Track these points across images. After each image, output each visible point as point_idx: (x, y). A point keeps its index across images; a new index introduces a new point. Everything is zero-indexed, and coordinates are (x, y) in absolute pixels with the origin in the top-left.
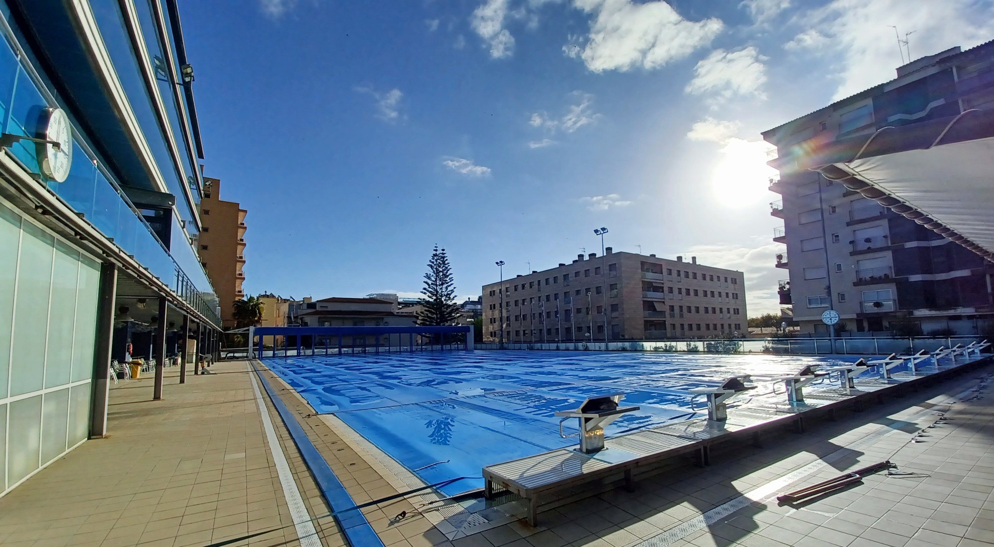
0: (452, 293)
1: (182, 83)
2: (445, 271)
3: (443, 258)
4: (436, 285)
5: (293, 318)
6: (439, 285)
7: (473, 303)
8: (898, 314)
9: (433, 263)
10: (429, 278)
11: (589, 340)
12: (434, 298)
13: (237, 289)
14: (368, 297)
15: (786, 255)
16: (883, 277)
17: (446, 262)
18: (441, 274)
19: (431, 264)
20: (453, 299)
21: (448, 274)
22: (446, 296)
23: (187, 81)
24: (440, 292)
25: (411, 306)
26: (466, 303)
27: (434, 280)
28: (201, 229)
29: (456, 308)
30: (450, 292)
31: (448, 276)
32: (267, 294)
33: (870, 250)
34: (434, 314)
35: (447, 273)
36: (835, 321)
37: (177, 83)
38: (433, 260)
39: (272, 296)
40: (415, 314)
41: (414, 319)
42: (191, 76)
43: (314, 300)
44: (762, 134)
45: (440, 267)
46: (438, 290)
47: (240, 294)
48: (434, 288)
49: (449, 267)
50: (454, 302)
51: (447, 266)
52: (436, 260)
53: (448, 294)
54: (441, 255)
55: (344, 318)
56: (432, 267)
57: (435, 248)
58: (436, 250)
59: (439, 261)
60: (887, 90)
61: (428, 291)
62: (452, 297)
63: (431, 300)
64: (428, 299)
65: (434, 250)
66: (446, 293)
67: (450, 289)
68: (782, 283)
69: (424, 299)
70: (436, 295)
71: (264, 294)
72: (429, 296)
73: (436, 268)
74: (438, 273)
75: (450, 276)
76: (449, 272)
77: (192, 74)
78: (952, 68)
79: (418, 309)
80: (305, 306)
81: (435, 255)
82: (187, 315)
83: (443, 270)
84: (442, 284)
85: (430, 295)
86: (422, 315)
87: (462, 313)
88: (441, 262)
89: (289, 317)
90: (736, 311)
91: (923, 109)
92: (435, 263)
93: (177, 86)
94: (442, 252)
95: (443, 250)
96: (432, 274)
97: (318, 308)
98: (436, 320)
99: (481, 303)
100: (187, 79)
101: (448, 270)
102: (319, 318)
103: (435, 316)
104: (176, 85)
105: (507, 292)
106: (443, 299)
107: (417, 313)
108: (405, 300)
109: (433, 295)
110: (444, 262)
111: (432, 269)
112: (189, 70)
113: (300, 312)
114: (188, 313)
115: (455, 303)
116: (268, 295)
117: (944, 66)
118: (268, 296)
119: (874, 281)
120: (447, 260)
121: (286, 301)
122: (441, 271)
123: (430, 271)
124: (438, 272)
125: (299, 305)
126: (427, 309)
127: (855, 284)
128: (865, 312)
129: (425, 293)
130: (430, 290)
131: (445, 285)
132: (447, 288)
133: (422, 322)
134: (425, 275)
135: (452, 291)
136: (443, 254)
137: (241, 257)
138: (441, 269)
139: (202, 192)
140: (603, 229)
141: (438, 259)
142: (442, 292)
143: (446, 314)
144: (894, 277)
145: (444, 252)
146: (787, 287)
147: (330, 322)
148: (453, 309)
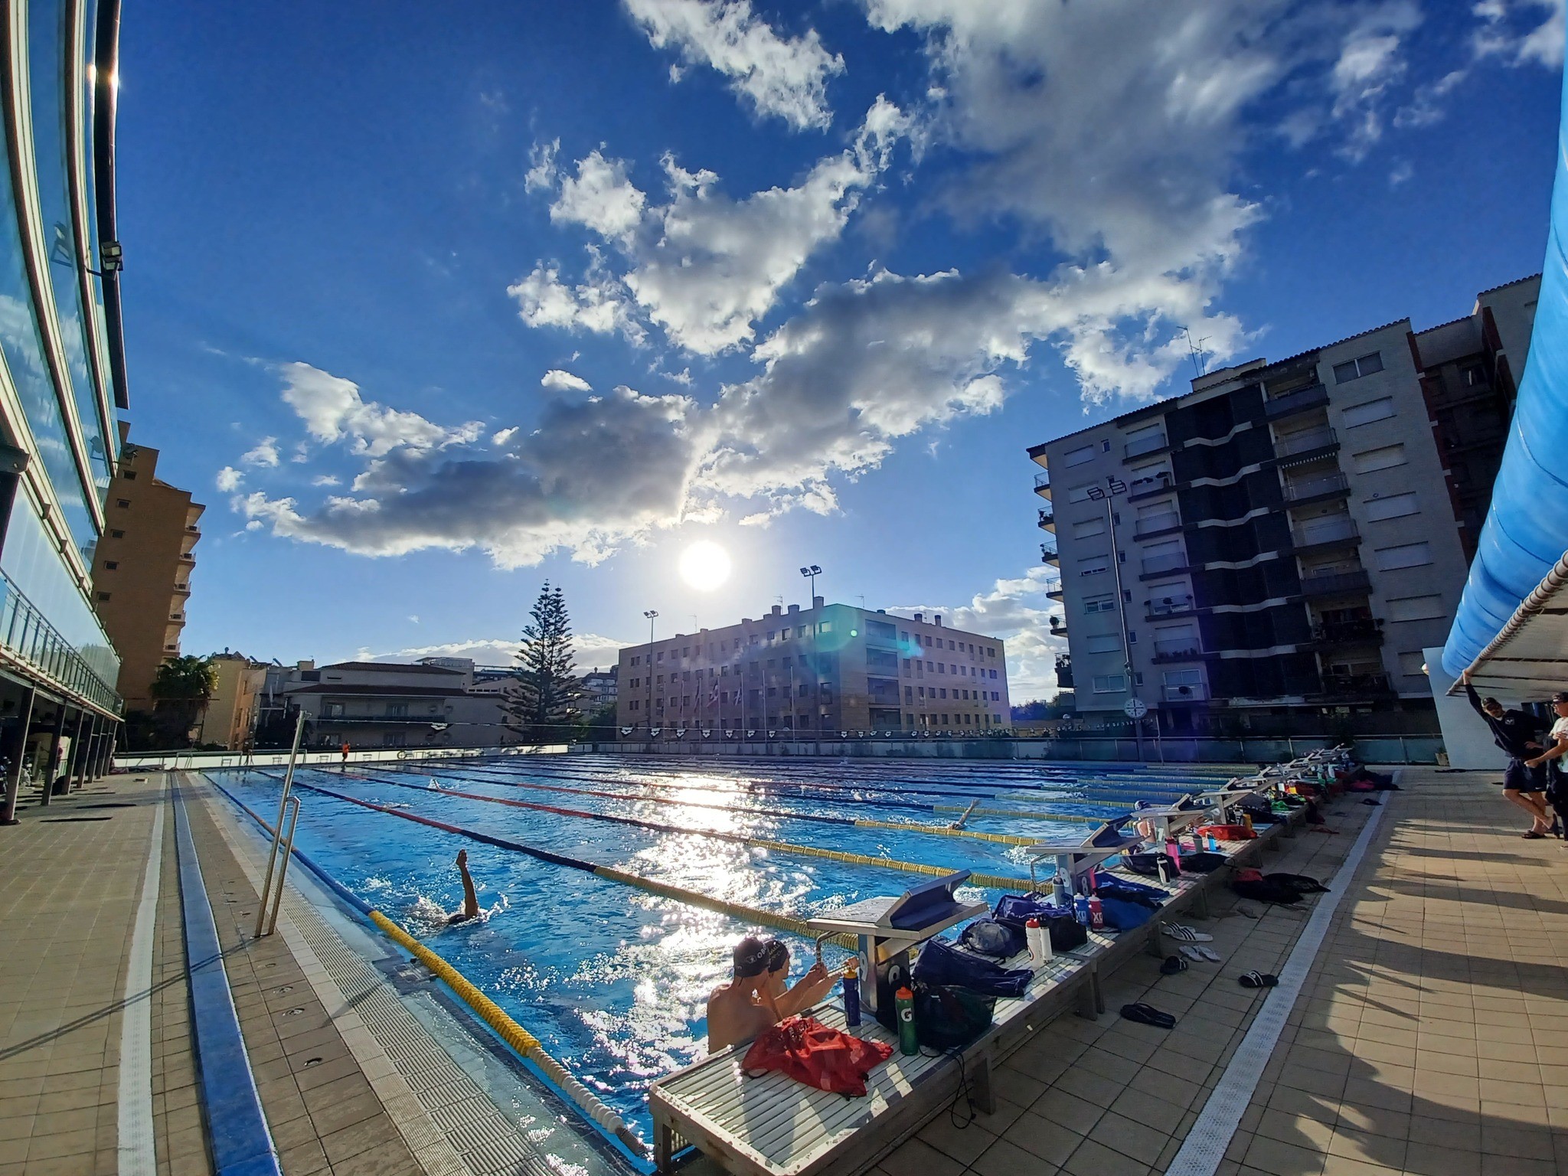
0: (568, 659)
1: (100, 272)
2: (560, 624)
3: (558, 602)
4: (543, 646)
5: (271, 697)
6: (548, 646)
7: (602, 676)
8: (1210, 704)
9: (539, 609)
10: (531, 634)
11: (789, 739)
12: (538, 666)
13: (166, 643)
14: (421, 663)
15: (1064, 617)
16: (1189, 652)
17: (562, 609)
18: (552, 627)
19: (535, 610)
20: (570, 670)
21: (563, 629)
22: (558, 664)
23: (108, 268)
24: (549, 656)
25: (496, 679)
26: (590, 677)
27: (540, 637)
28: (102, 531)
29: (574, 684)
30: (565, 658)
31: (564, 631)
32: (229, 652)
33: (1171, 616)
34: (536, 692)
35: (562, 626)
36: (1141, 713)
37: (89, 271)
38: (539, 606)
39: (238, 657)
40: (502, 693)
41: (500, 702)
42: (117, 262)
43: (317, 666)
44: (1028, 450)
45: (551, 616)
46: (546, 654)
47: (171, 651)
48: (539, 651)
49: (566, 618)
50: (570, 674)
51: (562, 615)
52: (545, 606)
53: (562, 661)
54: (554, 597)
55: (370, 699)
56: (537, 616)
57: (545, 587)
58: (547, 590)
59: (550, 607)
60: (1181, 405)
61: (528, 655)
62: (568, 665)
63: (532, 670)
64: (527, 668)
65: (543, 589)
66: (558, 659)
67: (566, 652)
68: (1060, 656)
69: (519, 668)
70: (541, 663)
71: (224, 652)
72: (528, 664)
73: (544, 619)
74: (548, 626)
75: (567, 633)
76: (566, 626)
77: (122, 258)
78: (1259, 384)
79: (509, 684)
80: (297, 677)
81: (543, 597)
82: (32, 687)
83: (556, 622)
84: (553, 644)
85: (531, 661)
86: (515, 694)
87: (585, 693)
88: (554, 609)
89: (265, 695)
90: (995, 696)
91: (1226, 434)
92: (543, 610)
93: (88, 277)
94: (556, 592)
95: (558, 590)
96: (536, 627)
97: (324, 680)
98: (539, 703)
99: (616, 675)
100: (109, 266)
101: (565, 622)
102: (323, 697)
103: (537, 696)
104: (87, 274)
105: (659, 659)
106: (552, 669)
107: (505, 692)
108: (486, 669)
109: (537, 661)
110: (558, 610)
111: (538, 619)
112: (115, 251)
113: (289, 686)
114: (33, 683)
115: (574, 676)
116: (230, 655)
117: (1249, 381)
118: (230, 657)
119: (1179, 658)
120: (563, 606)
121: (263, 665)
122: (552, 624)
123: (533, 623)
124: (547, 624)
125: (289, 672)
126: (524, 684)
127: (1155, 661)
128: (1168, 700)
129: (522, 659)
130: (532, 653)
131: (557, 647)
132: (560, 651)
133: (514, 706)
134: (525, 629)
135: (570, 656)
136: (557, 596)
137: (182, 586)
138: (552, 621)
139: (115, 465)
140: (814, 568)
141: (549, 604)
142: (552, 657)
143: (557, 694)
144: (1202, 653)
145: (559, 593)
146: (1066, 662)
147: (343, 705)
148: (569, 687)
